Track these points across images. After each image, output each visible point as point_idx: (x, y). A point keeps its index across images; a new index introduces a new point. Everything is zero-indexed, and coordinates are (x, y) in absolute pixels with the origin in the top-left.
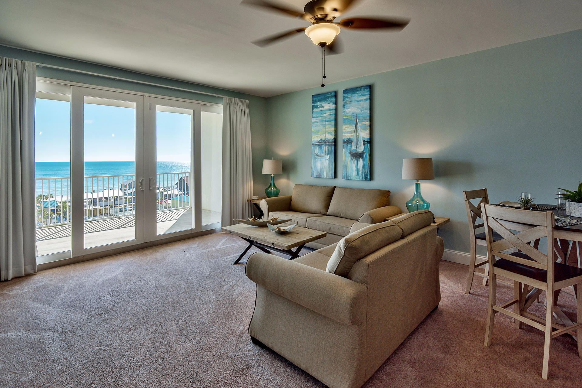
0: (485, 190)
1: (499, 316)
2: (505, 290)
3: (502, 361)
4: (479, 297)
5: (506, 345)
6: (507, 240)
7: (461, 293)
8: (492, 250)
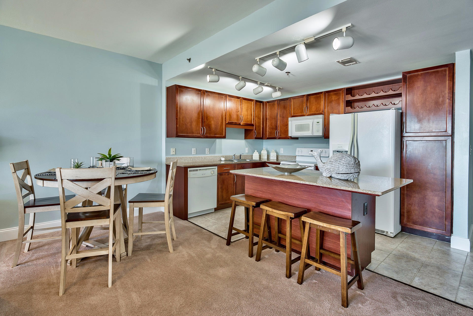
0: (27, 162)
1: (56, 268)
2: (46, 247)
3: (81, 297)
4: (28, 264)
5: (75, 284)
6: (81, 195)
7: (7, 270)
8: (65, 209)
